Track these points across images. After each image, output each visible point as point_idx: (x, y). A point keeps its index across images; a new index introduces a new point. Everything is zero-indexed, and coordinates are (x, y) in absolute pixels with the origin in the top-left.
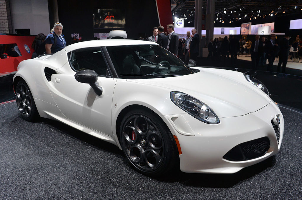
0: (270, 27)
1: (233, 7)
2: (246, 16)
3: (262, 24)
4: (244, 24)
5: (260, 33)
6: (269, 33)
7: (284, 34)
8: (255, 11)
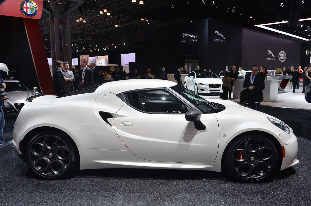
0: (106, 59)
1: (74, 41)
2: (84, 49)
3: (98, 56)
4: (82, 56)
5: (98, 64)
6: (106, 64)
7: (118, 65)
8: (93, 45)
